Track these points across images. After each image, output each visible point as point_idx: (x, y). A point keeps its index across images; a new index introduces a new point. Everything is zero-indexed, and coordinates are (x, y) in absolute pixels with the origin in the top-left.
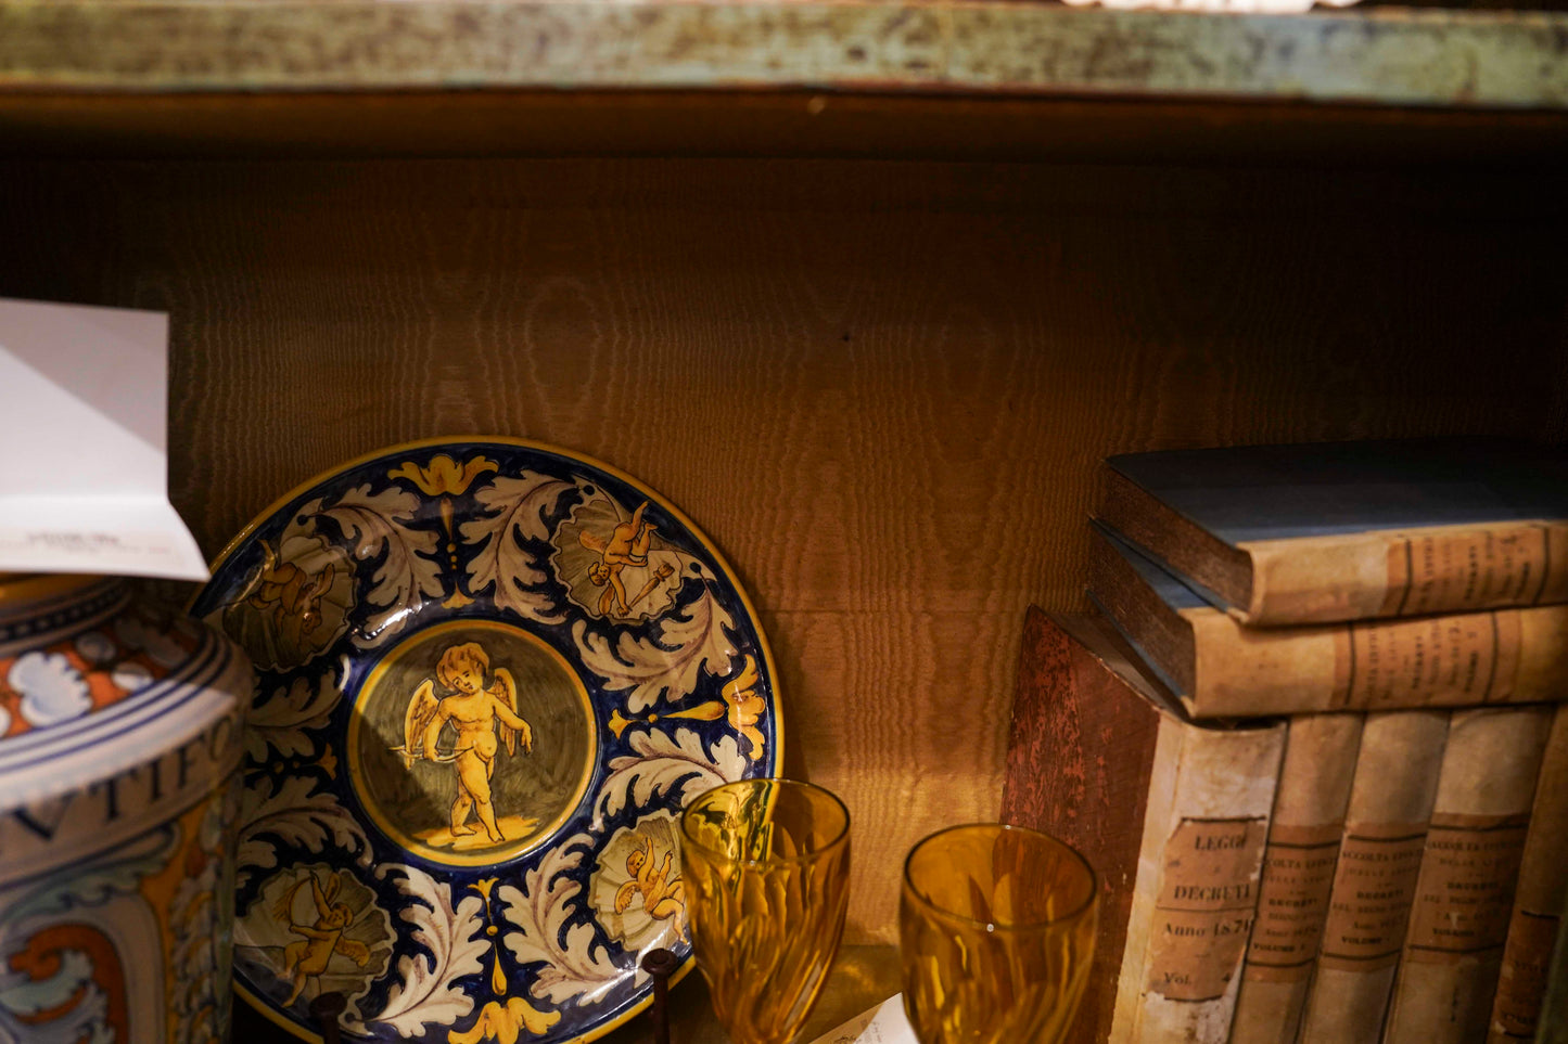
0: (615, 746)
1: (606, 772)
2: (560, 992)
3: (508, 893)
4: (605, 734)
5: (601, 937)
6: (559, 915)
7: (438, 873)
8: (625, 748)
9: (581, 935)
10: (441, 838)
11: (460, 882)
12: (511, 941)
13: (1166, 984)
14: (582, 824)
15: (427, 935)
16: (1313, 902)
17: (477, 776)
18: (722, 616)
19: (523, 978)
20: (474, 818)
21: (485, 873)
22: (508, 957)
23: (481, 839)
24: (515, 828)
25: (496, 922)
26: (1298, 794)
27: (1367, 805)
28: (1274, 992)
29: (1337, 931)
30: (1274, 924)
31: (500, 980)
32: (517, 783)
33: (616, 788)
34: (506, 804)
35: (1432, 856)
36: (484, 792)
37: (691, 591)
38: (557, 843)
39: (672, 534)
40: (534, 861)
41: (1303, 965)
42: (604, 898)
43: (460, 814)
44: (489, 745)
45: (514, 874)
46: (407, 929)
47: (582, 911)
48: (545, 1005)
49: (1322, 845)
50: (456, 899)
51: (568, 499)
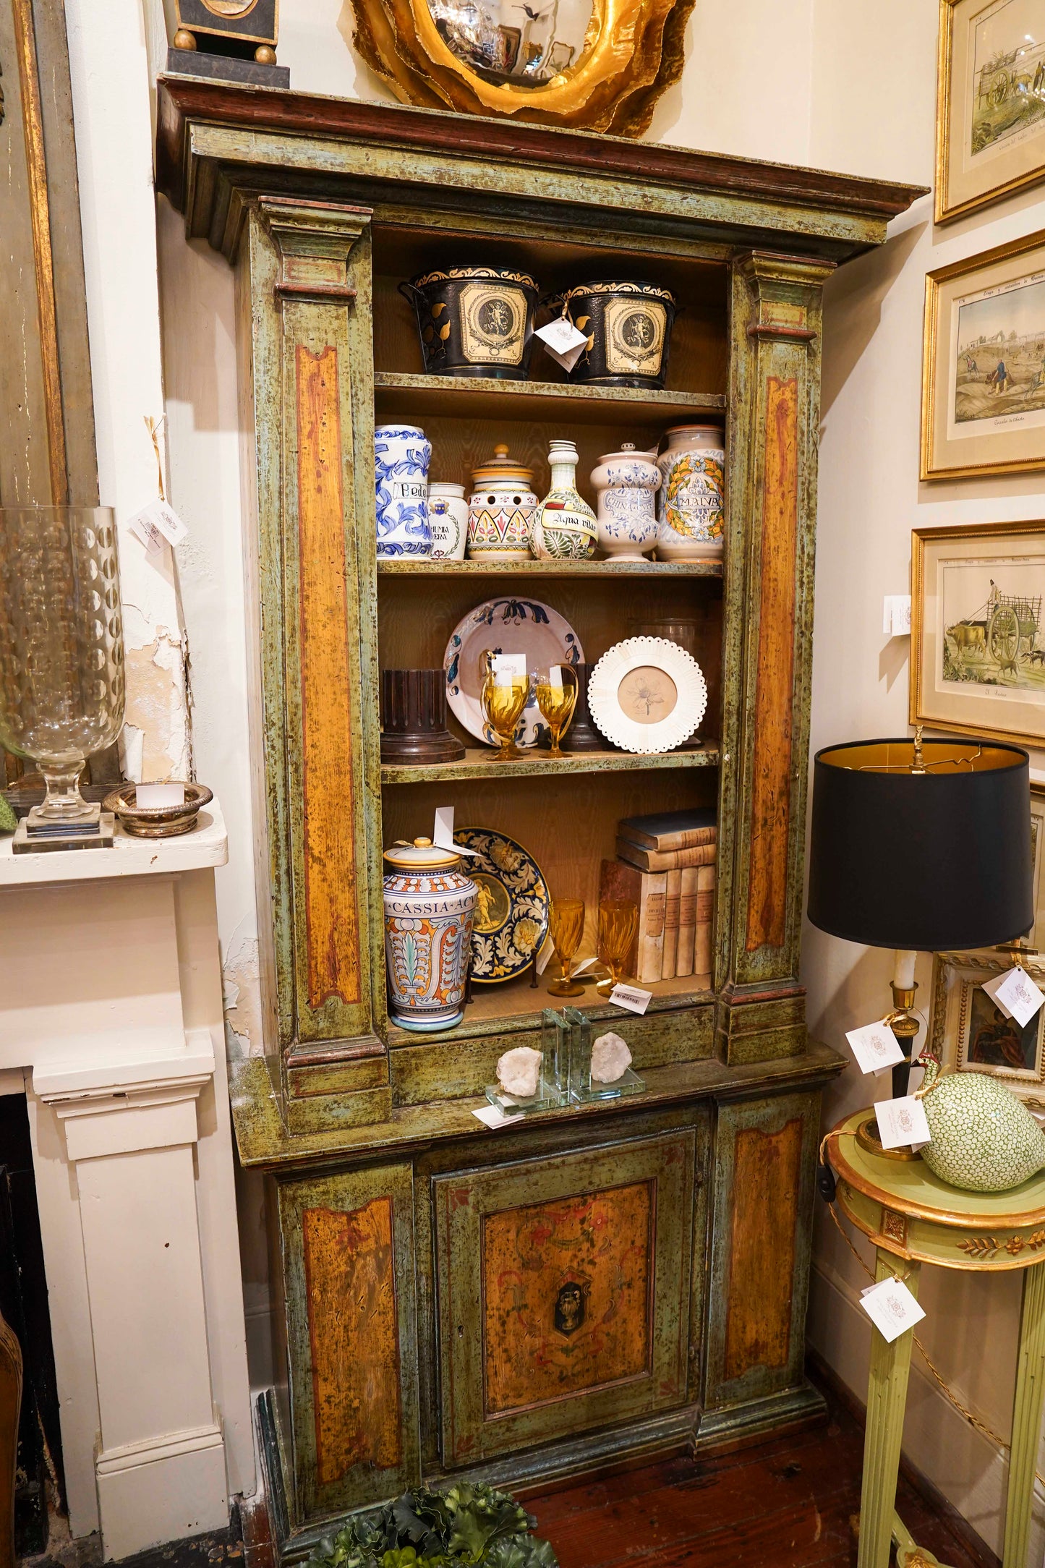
0: (514, 902)
1: (513, 908)
2: (510, 963)
3: (497, 939)
4: (512, 899)
5: (516, 950)
6: (507, 945)
7: (481, 935)
8: (517, 902)
9: (512, 950)
10: (480, 927)
11: (487, 937)
12: (498, 951)
13: (649, 933)
14: (510, 921)
15: (480, 951)
16: (676, 912)
17: (485, 912)
18: (531, 868)
19: (501, 960)
20: (486, 922)
21: (491, 934)
22: (497, 956)
23: (488, 927)
24: (495, 923)
25: (495, 947)
26: (671, 888)
27: (685, 890)
28: (670, 934)
29: (682, 918)
30: (669, 918)
31: (496, 962)
32: (494, 913)
33: (516, 911)
34: (493, 919)
35: (699, 900)
36: (487, 915)
37: (523, 863)
38: (505, 926)
39: (517, 848)
40: (501, 931)
41: (676, 927)
42: (516, 940)
43: (483, 921)
44: (486, 904)
45: (497, 934)
46: (475, 950)
47: (512, 945)
48: (507, 967)
49: (677, 899)
50: (486, 940)
51: (491, 842)
